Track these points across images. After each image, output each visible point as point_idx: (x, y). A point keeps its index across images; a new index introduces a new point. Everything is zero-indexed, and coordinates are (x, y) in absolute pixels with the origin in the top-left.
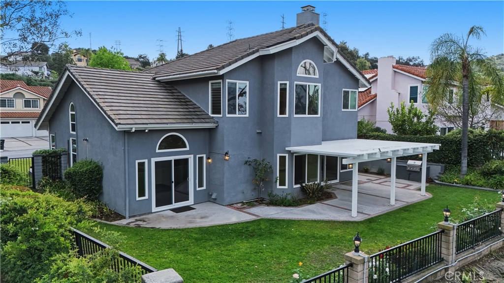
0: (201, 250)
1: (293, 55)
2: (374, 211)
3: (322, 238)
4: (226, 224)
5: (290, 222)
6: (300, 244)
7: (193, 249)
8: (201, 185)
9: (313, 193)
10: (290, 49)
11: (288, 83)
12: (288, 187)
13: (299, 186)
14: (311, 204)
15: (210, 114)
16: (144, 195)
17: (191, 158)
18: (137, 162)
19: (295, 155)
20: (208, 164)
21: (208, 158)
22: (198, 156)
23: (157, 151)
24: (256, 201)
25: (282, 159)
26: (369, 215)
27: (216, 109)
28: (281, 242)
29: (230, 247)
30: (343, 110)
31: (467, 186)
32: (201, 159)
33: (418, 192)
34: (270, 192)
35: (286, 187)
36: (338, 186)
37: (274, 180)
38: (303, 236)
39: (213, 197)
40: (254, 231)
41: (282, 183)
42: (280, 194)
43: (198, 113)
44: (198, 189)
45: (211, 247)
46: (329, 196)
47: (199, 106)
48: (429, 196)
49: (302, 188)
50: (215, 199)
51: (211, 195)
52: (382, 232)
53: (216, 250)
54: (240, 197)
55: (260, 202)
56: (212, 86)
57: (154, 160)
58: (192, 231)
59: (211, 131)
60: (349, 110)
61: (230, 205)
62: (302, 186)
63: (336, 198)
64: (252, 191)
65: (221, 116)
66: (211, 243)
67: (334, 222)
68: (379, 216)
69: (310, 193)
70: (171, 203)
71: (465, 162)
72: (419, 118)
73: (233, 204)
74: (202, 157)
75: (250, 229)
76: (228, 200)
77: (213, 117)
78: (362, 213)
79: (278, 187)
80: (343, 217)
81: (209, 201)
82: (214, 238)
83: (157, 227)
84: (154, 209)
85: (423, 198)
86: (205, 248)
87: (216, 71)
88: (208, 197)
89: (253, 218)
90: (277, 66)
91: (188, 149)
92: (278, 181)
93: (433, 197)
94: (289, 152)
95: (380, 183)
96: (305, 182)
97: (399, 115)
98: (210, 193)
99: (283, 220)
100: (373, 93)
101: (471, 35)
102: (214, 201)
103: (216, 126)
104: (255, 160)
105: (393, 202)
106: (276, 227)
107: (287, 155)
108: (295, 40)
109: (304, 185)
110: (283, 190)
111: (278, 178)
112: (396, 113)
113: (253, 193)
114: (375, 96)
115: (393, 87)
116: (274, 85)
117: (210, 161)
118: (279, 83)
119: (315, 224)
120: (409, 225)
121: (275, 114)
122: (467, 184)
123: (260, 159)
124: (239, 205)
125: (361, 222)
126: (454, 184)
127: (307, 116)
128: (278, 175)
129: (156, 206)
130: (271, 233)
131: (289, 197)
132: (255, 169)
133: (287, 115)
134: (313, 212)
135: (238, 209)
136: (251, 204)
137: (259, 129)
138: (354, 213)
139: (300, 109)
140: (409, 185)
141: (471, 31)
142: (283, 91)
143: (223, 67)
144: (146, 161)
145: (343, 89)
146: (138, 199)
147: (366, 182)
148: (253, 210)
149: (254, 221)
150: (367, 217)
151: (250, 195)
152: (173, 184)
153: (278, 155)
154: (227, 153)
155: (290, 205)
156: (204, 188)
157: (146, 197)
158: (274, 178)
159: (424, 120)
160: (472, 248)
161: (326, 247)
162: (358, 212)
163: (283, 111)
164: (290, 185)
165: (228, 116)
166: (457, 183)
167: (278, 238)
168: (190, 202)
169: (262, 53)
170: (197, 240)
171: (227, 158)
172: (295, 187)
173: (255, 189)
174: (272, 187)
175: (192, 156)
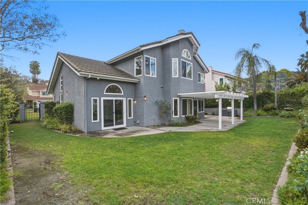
0: (135, 149)
1: (180, 44)
4: (148, 135)
7: (130, 149)
8: (130, 116)
10: (178, 42)
11: (177, 59)
12: (179, 116)
13: (184, 116)
14: (192, 125)
16: (96, 119)
17: (124, 99)
18: (92, 98)
19: (182, 98)
20: (134, 104)
21: (134, 101)
22: (128, 99)
23: (105, 93)
24: (161, 125)
25: (176, 101)
29: (157, 147)
30: (198, 82)
31: (258, 116)
32: (130, 101)
34: (169, 119)
37: (171, 113)
39: (137, 122)
40: (167, 138)
41: (176, 114)
42: (175, 120)
44: (128, 118)
45: (143, 147)
47: (129, 73)
49: (186, 118)
50: (138, 124)
51: (136, 122)
53: (147, 149)
54: (153, 123)
55: (164, 125)
57: (103, 99)
58: (127, 139)
59: (135, 85)
60: (201, 83)
61: (147, 127)
63: (202, 123)
64: (159, 119)
65: (142, 76)
66: (142, 145)
69: (191, 120)
70: (113, 125)
71: (255, 105)
73: (149, 126)
74: (131, 100)
75: (165, 137)
76: (146, 124)
77: (136, 77)
79: (174, 116)
81: (135, 125)
86: (138, 148)
87: (139, 48)
88: (134, 123)
89: (163, 132)
91: (122, 94)
92: (174, 113)
94: (179, 96)
96: (187, 114)
98: (136, 121)
99: (183, 132)
101: (254, 48)
103: (139, 82)
104: (161, 102)
105: (233, 123)
107: (178, 99)
108: (182, 35)
109: (187, 116)
110: (177, 118)
111: (174, 112)
113: (159, 121)
115: (213, 79)
116: (170, 60)
117: (135, 102)
118: (173, 59)
121: (171, 76)
122: (258, 115)
123: (163, 101)
124: (153, 127)
126: (252, 116)
127: (187, 78)
128: (173, 110)
129: (104, 127)
131: (180, 122)
132: (161, 106)
133: (178, 77)
136: (159, 126)
137: (162, 85)
138: (220, 127)
141: (254, 46)
143: (144, 46)
144: (98, 99)
145: (198, 72)
146: (93, 121)
148: (162, 128)
149: (165, 133)
152: (114, 114)
153: (173, 99)
154: (145, 96)
155: (181, 126)
156: (132, 117)
157: (98, 121)
158: (172, 111)
165: (145, 75)
166: (253, 115)
167: (187, 140)
168: (124, 125)
169: (163, 43)
170: (131, 143)
171: (145, 99)
172: (182, 116)
173: (161, 118)
174: (170, 117)
175: (125, 99)
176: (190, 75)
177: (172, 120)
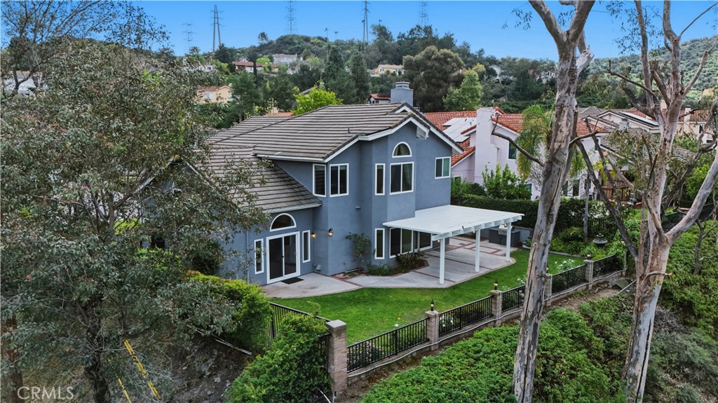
1: (389, 140)
2: (459, 278)
3: (414, 302)
5: (388, 291)
6: (397, 308)
8: (306, 258)
9: (407, 263)
10: (387, 136)
11: (384, 165)
12: (384, 258)
13: (394, 256)
14: (405, 272)
15: (314, 193)
16: (260, 269)
17: (298, 234)
18: (255, 241)
19: (391, 229)
20: (312, 238)
21: (312, 233)
22: (304, 232)
23: (271, 230)
24: (356, 271)
25: (380, 233)
26: (454, 282)
27: (320, 189)
28: (382, 307)
29: (344, 311)
30: (436, 178)
32: (306, 235)
33: (503, 258)
34: (369, 263)
35: (383, 258)
36: (431, 253)
37: (373, 252)
38: (399, 302)
39: (318, 268)
40: (359, 298)
41: (380, 255)
42: (378, 264)
43: (304, 193)
44: (304, 262)
46: (422, 264)
47: (303, 184)
48: (513, 261)
49: (398, 259)
50: (319, 270)
51: (316, 267)
52: (461, 297)
54: (342, 269)
55: (359, 271)
56: (315, 168)
57: (268, 239)
59: (315, 211)
60: (442, 177)
61: (333, 276)
62: (397, 256)
63: (428, 265)
64: (352, 262)
65: (325, 196)
67: (425, 289)
68: (463, 283)
69: (404, 263)
70: (281, 275)
72: (512, 181)
73: (336, 275)
74: (307, 233)
75: (356, 297)
76: (331, 271)
77: (317, 197)
78: (449, 280)
79: (376, 258)
80: (432, 284)
81: (313, 272)
82: (329, 305)
83: (278, 297)
84: (269, 281)
85: (506, 264)
87: (322, 160)
88: (313, 269)
89: (357, 287)
90: (375, 150)
91: (295, 226)
92: (376, 253)
93: (515, 264)
94: (386, 227)
95: (471, 249)
96: (399, 253)
97: (494, 178)
98: (315, 265)
99: (382, 289)
100: (472, 145)
102: (319, 272)
103: (320, 206)
104: (356, 235)
105: (477, 269)
106: (377, 295)
107: (384, 230)
108: (390, 130)
110: (381, 261)
111: (376, 250)
112: (490, 176)
113: (352, 264)
114: (474, 149)
115: (492, 141)
116: (372, 166)
117: (314, 236)
118: (376, 165)
119: (408, 291)
120: (484, 290)
121: (373, 193)
123: (359, 234)
124: (342, 275)
125: (446, 289)
127: (401, 192)
128: (376, 248)
129: (271, 278)
130: (373, 300)
131: (386, 267)
132: (355, 242)
133: (383, 194)
134: (407, 280)
135: (341, 279)
136: (353, 273)
137: (358, 205)
138: (442, 280)
139: (395, 188)
140: (499, 250)
142: (380, 171)
143: (328, 156)
144: (262, 240)
145: (436, 158)
146: (256, 273)
147: (458, 247)
148: (355, 280)
149: (358, 290)
150: (453, 284)
151: (350, 266)
152: (283, 258)
153: (376, 230)
154: (330, 230)
156: (309, 260)
157: (262, 271)
158: (373, 249)
159: (517, 183)
160: (518, 307)
161: (417, 309)
162: (445, 279)
163: (380, 190)
164: (387, 256)
165: (331, 196)
167: (379, 303)
168: (297, 274)
169: (360, 138)
171: (331, 234)
172: (391, 257)
173: (355, 260)
174: (370, 258)
175: (299, 232)
176: (407, 187)
177: (373, 264)
